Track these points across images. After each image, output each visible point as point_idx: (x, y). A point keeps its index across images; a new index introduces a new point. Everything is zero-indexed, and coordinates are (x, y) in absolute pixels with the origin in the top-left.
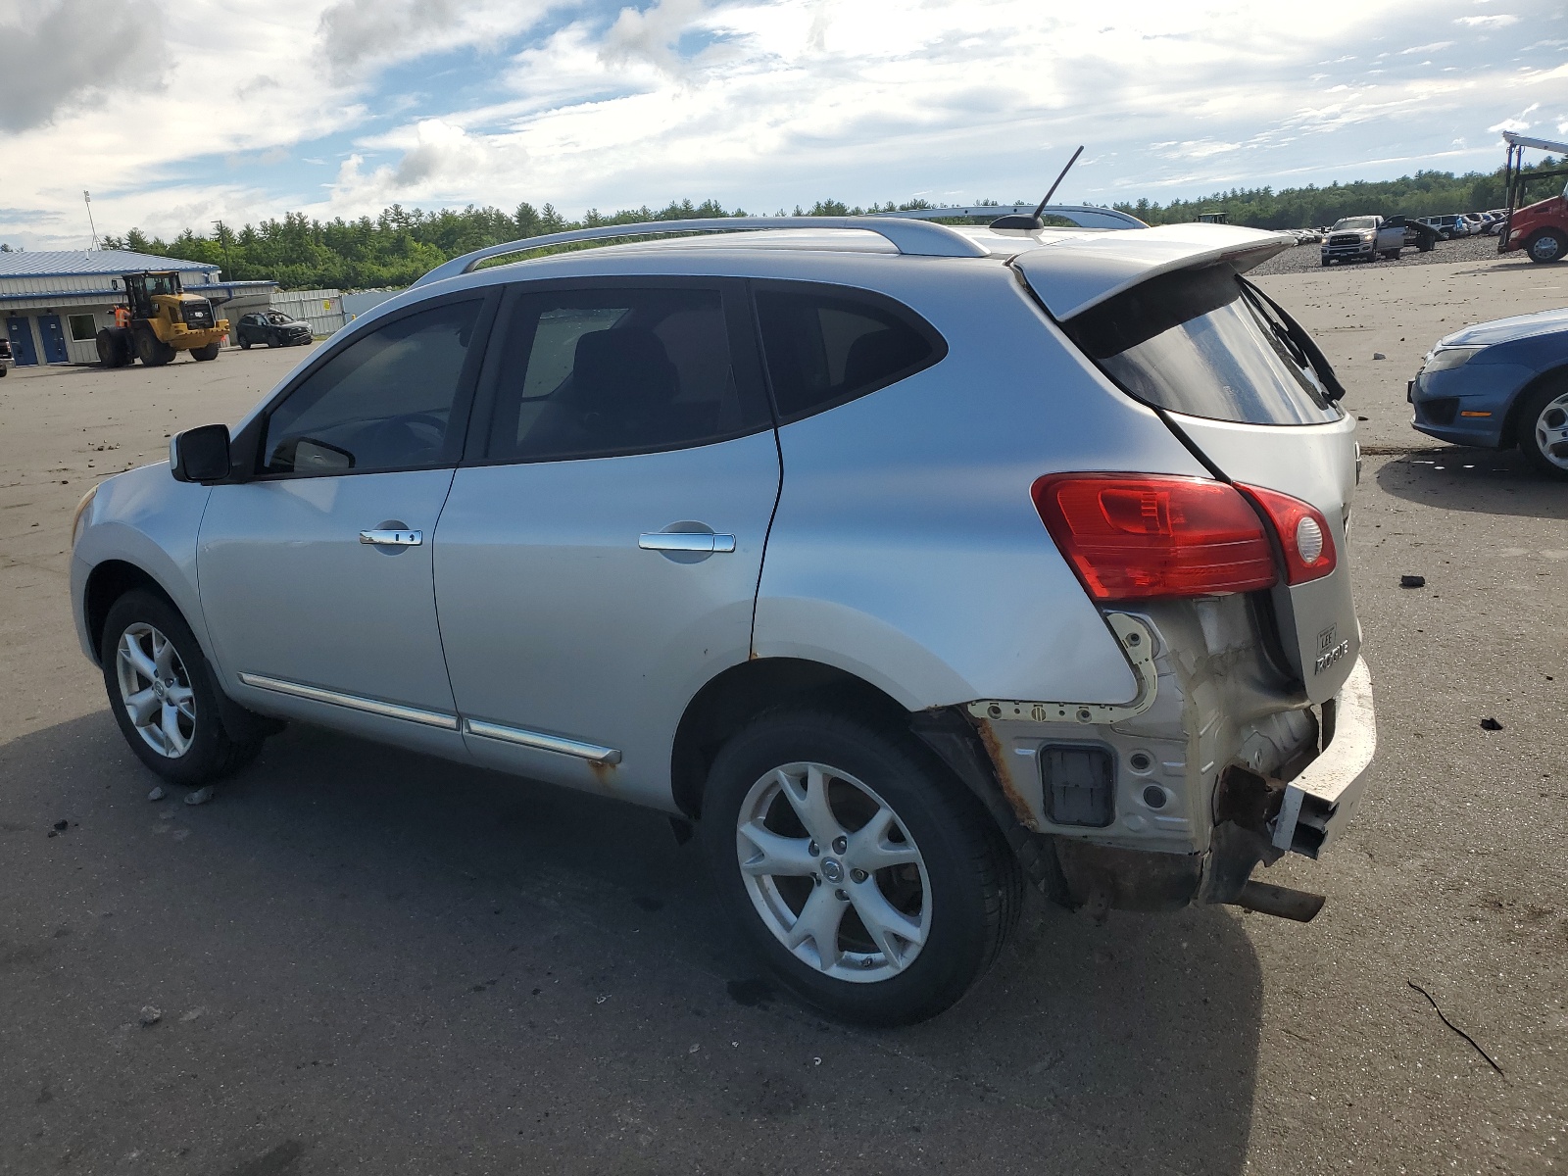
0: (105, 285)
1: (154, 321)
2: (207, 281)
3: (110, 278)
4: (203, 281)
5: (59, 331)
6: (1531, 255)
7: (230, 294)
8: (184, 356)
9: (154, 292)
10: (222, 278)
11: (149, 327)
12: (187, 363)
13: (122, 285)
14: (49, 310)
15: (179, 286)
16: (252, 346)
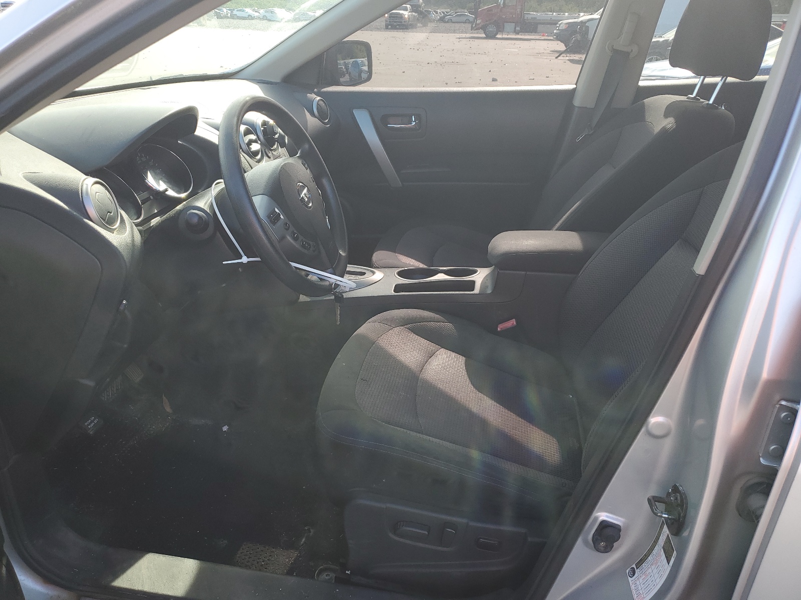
6: (485, 33)
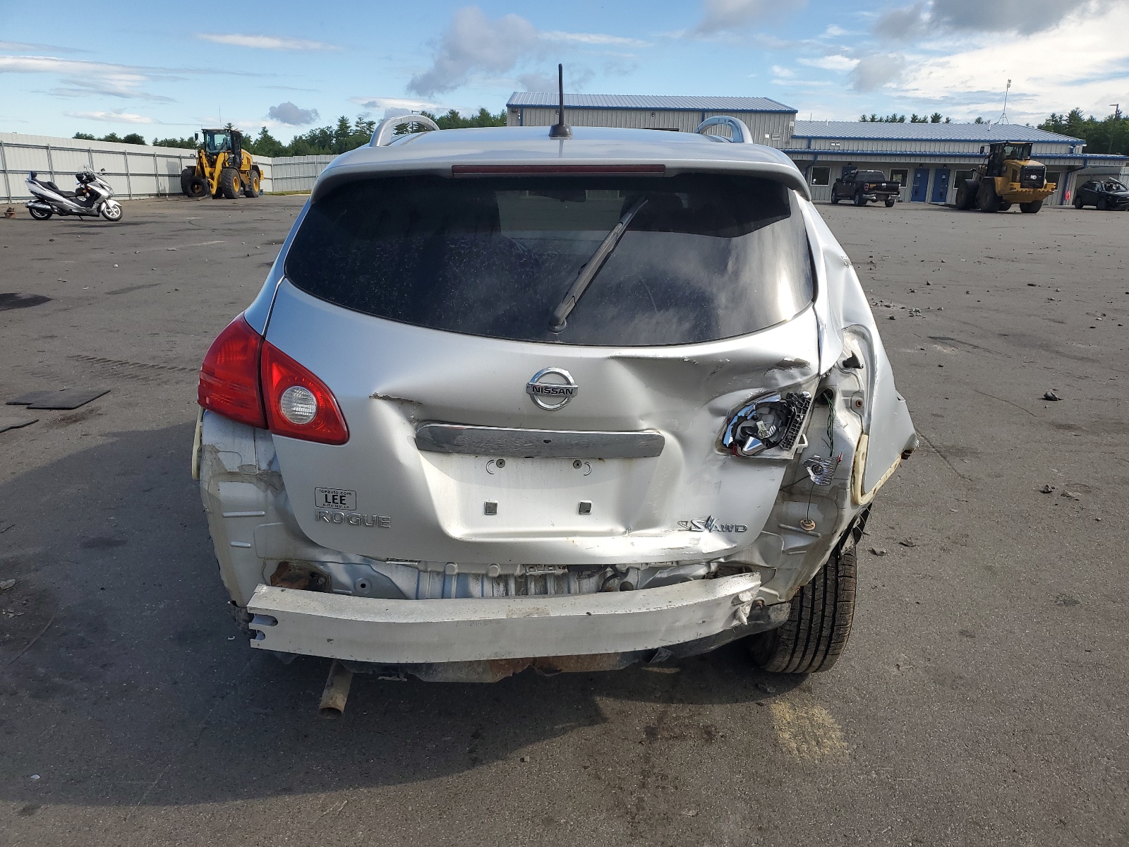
0: (975, 149)
1: (999, 180)
2: (1071, 152)
3: (981, 145)
4: (1068, 151)
5: (946, 181)
7: (1085, 164)
8: (1015, 208)
9: (1008, 158)
10: (1084, 150)
11: (993, 183)
12: (1015, 213)
13: (987, 150)
14: (945, 165)
15: (1029, 154)
16: (1084, 207)
